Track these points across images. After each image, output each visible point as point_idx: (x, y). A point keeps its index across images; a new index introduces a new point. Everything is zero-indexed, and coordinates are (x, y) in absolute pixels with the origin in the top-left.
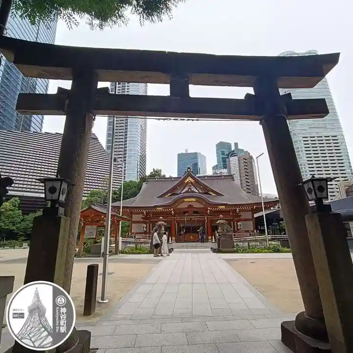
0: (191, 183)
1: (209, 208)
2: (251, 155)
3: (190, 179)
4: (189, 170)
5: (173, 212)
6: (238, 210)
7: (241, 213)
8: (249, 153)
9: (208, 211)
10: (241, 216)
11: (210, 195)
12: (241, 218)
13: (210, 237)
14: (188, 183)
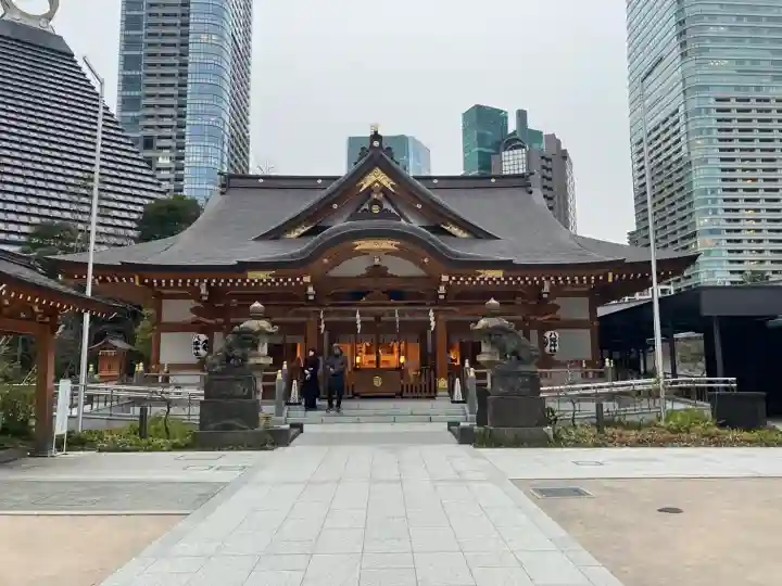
0: (384, 190)
1: (445, 278)
2: (563, 147)
3: (377, 178)
4: (376, 144)
5: (311, 290)
6: (547, 288)
7: (557, 301)
8: (559, 142)
9: (442, 289)
10: (557, 307)
11: (450, 234)
12: (559, 313)
13: (443, 383)
14: (370, 190)
